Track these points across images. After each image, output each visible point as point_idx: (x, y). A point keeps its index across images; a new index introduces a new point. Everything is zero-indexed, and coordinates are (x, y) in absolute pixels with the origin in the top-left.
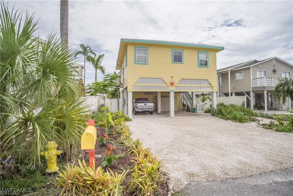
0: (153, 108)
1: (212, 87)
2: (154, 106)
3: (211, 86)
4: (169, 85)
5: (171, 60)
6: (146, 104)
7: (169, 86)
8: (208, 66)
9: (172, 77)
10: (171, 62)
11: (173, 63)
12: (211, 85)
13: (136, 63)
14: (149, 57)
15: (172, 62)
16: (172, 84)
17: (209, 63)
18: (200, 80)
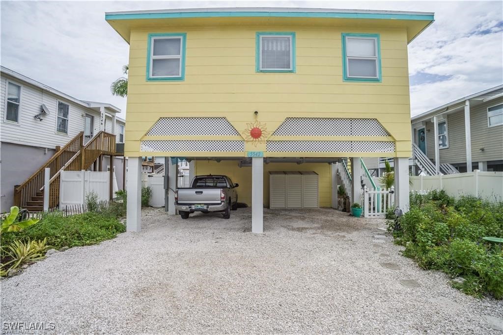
0: (220, 202)
1: (394, 142)
2: (221, 198)
3: (389, 139)
4: (247, 136)
5: (254, 62)
6: (202, 192)
7: (247, 141)
8: (378, 77)
9: (256, 113)
10: (254, 69)
11: (262, 71)
12: (390, 135)
13: (150, 79)
14: (187, 59)
15: (258, 69)
16: (256, 134)
17: (380, 67)
18: (351, 119)
